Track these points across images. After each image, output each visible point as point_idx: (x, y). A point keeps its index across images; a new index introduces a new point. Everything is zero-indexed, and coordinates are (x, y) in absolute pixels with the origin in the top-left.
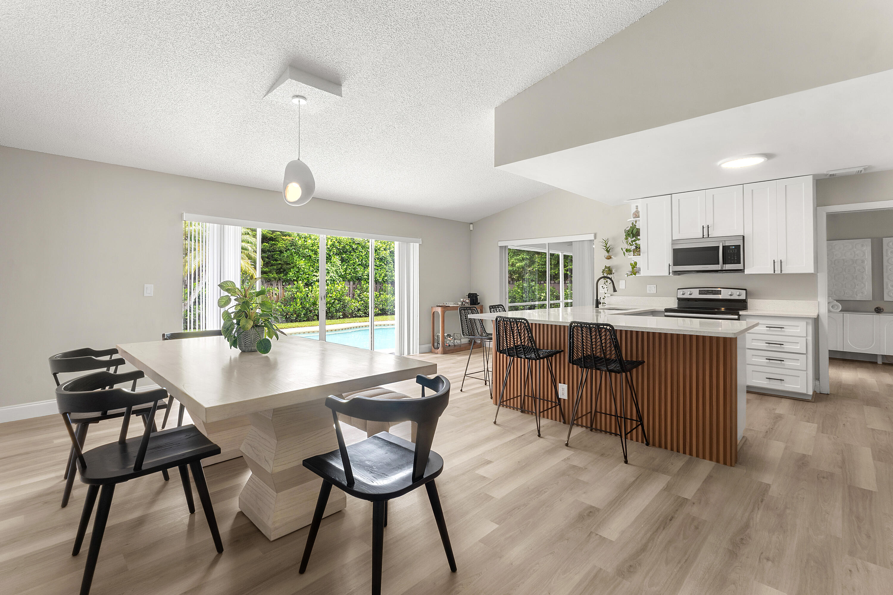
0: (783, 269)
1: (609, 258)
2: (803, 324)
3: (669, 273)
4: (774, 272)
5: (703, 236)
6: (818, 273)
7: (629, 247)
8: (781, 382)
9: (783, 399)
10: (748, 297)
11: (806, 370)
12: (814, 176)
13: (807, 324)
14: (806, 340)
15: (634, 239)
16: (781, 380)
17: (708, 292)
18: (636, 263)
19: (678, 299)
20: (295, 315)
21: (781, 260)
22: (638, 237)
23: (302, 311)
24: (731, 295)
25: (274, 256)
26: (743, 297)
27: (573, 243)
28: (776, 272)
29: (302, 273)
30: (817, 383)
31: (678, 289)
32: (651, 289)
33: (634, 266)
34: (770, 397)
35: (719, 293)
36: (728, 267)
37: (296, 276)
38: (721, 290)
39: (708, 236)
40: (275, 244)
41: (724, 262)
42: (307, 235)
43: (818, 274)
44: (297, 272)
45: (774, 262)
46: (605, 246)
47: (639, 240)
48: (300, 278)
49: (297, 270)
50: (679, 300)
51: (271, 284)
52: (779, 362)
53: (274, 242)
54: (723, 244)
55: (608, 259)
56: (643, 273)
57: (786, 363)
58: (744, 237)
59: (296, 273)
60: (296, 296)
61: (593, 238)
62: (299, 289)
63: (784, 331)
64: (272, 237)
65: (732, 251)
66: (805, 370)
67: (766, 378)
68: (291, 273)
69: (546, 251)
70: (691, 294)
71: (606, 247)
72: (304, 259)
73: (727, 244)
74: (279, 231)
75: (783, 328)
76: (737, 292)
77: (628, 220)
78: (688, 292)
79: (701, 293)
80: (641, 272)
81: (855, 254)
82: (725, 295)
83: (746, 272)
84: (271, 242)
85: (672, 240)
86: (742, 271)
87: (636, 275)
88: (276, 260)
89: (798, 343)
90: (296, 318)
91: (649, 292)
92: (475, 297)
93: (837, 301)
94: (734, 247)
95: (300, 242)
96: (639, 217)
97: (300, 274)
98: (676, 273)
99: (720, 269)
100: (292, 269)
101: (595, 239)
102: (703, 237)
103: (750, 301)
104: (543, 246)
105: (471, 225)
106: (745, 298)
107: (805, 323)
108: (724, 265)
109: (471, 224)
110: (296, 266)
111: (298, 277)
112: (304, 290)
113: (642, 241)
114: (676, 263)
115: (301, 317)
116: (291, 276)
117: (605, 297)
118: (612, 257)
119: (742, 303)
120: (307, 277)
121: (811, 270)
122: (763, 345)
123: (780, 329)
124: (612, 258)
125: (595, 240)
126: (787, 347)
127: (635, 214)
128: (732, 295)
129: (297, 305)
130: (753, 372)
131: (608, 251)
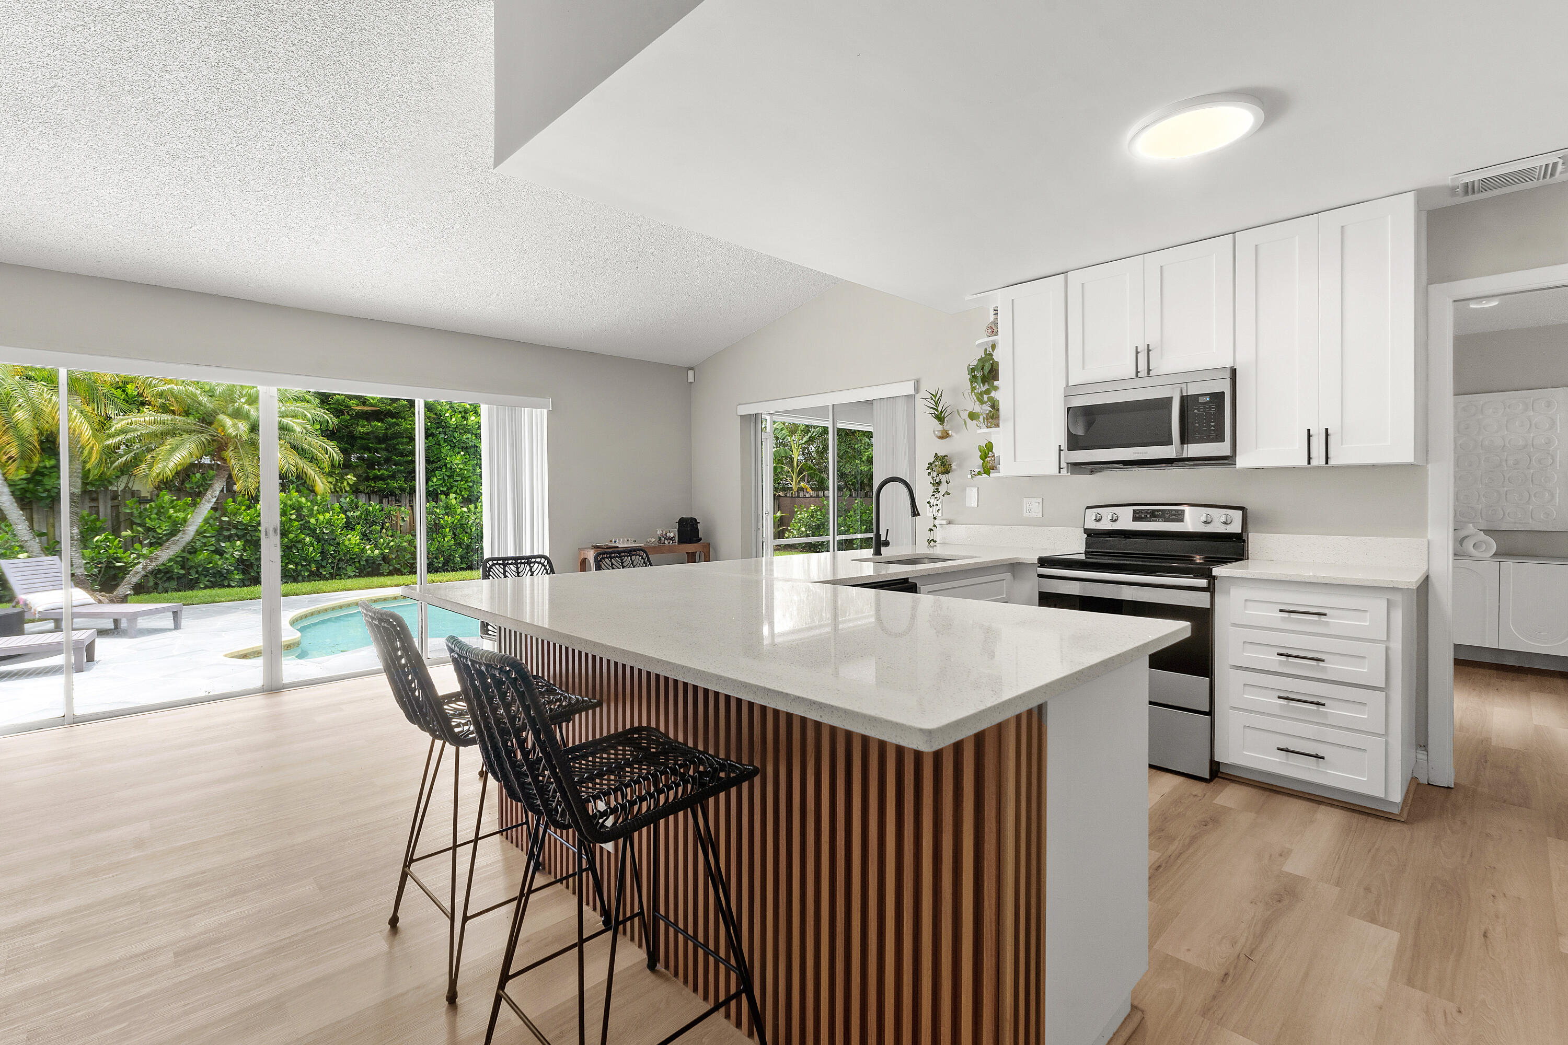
0: (1331, 454)
1: (945, 436)
2: (1379, 605)
3: (1060, 468)
4: (1309, 463)
5: (1137, 372)
6: (1427, 463)
7: (977, 408)
8: (1318, 763)
9: (1322, 807)
10: (1250, 527)
11: (1386, 734)
12: (1422, 195)
13: (1390, 603)
14: (1387, 649)
15: (986, 387)
16: (1317, 756)
17: (1153, 516)
18: (990, 447)
19: (1086, 531)
20: (442, 559)
21: (1327, 429)
22: (996, 383)
23: (456, 550)
24: (1206, 522)
25: (397, 447)
26: (1236, 528)
27: (874, 402)
28: (1314, 462)
29: (458, 479)
30: (1422, 756)
31: (1088, 508)
32: (1032, 508)
33: (987, 451)
34: (1286, 798)
35: (1179, 517)
36: (1195, 450)
37: (446, 485)
38: (1183, 511)
39: (1149, 374)
40: (397, 424)
41: (1184, 440)
42: (468, 406)
43: (1429, 466)
44: (449, 477)
45: (1309, 436)
46: (933, 408)
47: (996, 388)
48: (455, 488)
49: (448, 473)
50: (1090, 533)
51: (396, 500)
52: (1314, 707)
53: (394, 420)
54: (1182, 393)
55: (942, 438)
56: (1006, 468)
57: (1333, 710)
58: (1234, 372)
59: (446, 478)
60: (442, 522)
61: (912, 392)
62: (450, 509)
63: (1327, 623)
64: (390, 410)
65: (1205, 409)
66: (1384, 733)
67: (1279, 749)
68: (435, 480)
69: (829, 424)
70: (1116, 520)
71: (937, 410)
72: (462, 453)
73: (1193, 390)
74: (404, 400)
75: (1325, 615)
76: (1219, 515)
77: (977, 342)
78: (1107, 513)
79: (1137, 517)
80: (1001, 467)
81: (1531, 425)
82: (1192, 522)
83: (1242, 462)
84: (390, 419)
85: (1067, 385)
86: (1227, 460)
87: (991, 475)
88: (402, 455)
89: (1364, 658)
90: (444, 565)
91: (1028, 515)
92: (692, 525)
93: (1487, 532)
94: (1208, 399)
95: (454, 419)
96: (997, 334)
97: (455, 481)
98: (1076, 467)
99: (1174, 456)
100: (437, 472)
101: (917, 393)
102: (1137, 376)
103: (1255, 541)
104: (819, 411)
105: (691, 373)
106: (1240, 532)
107: (1384, 604)
108: (1185, 445)
109: (691, 369)
110: (445, 465)
111: (452, 487)
112: (459, 511)
113: (1003, 393)
114: (1074, 443)
115: (454, 562)
116: (436, 485)
117: (935, 526)
118: (950, 432)
119: (1234, 541)
120: (470, 487)
121: (1406, 455)
122: (1271, 660)
123: (1315, 618)
124: (950, 436)
125: (917, 396)
126: (1335, 668)
127: (991, 327)
128: (1209, 523)
129: (444, 540)
130: (1247, 730)
131: (940, 418)
